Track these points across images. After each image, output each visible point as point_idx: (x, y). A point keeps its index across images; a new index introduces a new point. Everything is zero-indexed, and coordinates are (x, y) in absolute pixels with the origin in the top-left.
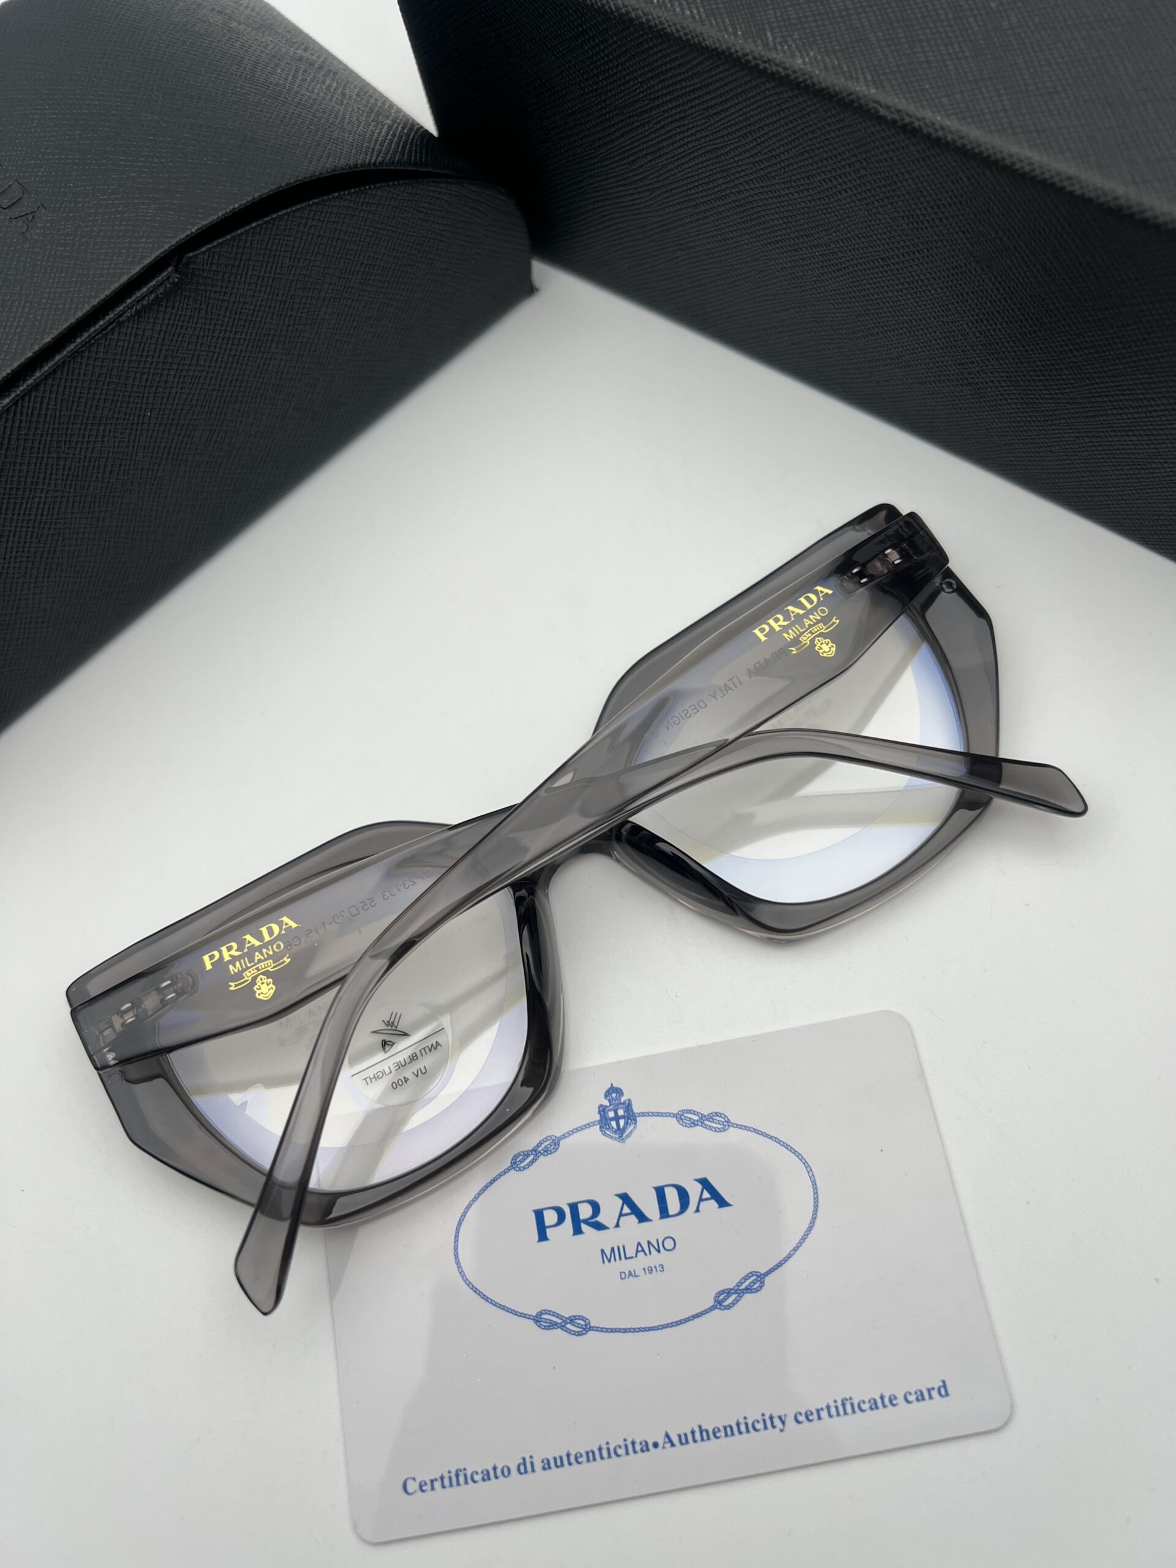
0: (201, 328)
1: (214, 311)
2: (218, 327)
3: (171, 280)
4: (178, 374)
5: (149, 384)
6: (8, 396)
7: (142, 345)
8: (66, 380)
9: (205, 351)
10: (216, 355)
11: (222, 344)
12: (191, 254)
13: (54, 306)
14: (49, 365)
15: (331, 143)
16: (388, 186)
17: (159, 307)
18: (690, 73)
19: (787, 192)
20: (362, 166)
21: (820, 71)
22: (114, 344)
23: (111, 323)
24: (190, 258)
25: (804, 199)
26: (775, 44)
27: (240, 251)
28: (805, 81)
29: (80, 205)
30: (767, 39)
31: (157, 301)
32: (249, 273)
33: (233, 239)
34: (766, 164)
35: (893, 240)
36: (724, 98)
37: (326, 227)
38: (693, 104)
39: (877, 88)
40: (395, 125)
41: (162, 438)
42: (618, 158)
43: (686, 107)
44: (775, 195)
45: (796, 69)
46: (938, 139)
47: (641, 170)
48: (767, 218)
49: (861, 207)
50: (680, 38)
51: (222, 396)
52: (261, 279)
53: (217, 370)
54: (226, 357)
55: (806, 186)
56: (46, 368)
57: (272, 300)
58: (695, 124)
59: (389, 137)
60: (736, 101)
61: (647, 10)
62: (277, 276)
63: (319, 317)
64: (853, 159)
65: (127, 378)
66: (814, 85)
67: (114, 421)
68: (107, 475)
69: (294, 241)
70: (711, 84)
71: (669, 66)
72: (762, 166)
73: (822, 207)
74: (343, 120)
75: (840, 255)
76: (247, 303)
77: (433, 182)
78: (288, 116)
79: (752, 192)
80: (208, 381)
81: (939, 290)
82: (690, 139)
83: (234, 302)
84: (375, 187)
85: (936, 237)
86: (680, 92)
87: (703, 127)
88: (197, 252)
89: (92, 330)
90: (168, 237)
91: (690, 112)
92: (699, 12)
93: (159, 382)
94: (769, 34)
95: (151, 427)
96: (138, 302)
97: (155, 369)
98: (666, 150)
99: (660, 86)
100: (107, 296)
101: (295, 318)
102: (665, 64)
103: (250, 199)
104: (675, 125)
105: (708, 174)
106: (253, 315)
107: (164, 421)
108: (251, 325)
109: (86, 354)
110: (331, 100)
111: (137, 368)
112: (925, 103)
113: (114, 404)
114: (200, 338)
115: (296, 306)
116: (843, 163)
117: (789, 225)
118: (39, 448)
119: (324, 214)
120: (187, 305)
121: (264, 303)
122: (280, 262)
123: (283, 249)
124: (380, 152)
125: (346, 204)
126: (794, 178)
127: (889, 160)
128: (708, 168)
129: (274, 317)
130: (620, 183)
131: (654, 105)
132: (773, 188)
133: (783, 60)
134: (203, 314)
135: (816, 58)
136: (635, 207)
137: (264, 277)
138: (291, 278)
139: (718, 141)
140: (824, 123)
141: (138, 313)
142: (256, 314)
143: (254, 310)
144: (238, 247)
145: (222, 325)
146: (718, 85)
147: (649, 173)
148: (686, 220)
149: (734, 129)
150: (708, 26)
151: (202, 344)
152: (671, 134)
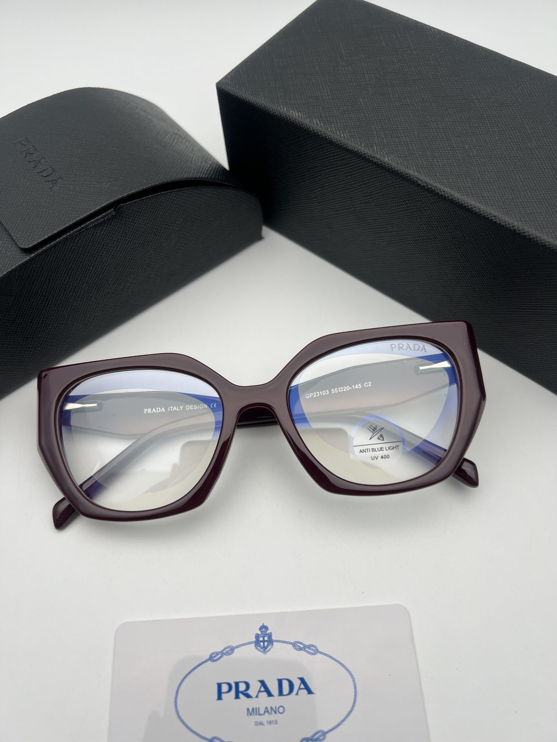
0: (120, 235)
1: (127, 229)
2: (128, 236)
3: (111, 214)
4: (107, 253)
5: (94, 256)
6: (34, 253)
7: (95, 239)
8: (60, 249)
9: (120, 245)
10: (125, 247)
11: (128, 243)
12: (122, 205)
13: (60, 219)
14: (54, 243)
15: (186, 168)
16: (208, 188)
17: (104, 224)
18: (341, 158)
19: (376, 209)
20: (199, 178)
21: (395, 164)
22: (83, 237)
23: (83, 228)
24: (121, 206)
25: (384, 213)
26: (377, 151)
27: (143, 206)
28: (388, 166)
29: (77, 179)
30: (374, 149)
31: (104, 222)
32: (145, 215)
33: (141, 200)
34: (369, 197)
35: (419, 233)
36: (354, 170)
37: (180, 201)
38: (341, 170)
39: (418, 173)
40: (213, 165)
41: (95, 279)
42: (306, 188)
43: (338, 171)
44: (371, 210)
45: (385, 161)
46: (442, 195)
47: (315, 194)
48: (367, 219)
49: (407, 218)
50: (338, 144)
51: (124, 265)
52: (149, 218)
53: (124, 253)
54: (129, 248)
55: (385, 208)
56: (52, 244)
57: (152, 227)
58: (340, 178)
59: (210, 168)
60: (359, 171)
61: (325, 132)
62: (156, 218)
63: (171, 237)
64: (405, 199)
65: (85, 252)
66: (392, 168)
67: (76, 270)
68: (68, 293)
69: (166, 205)
70: (349, 163)
71: (332, 155)
72: (367, 198)
73: (390, 217)
74: (192, 160)
75: (396, 237)
76: (142, 227)
77: (227, 188)
78: (170, 155)
79: (361, 208)
80: (119, 258)
81: (437, 255)
82: (337, 184)
83: (136, 226)
84: (202, 187)
85: (437, 234)
86: (336, 165)
87: (343, 180)
88: (125, 204)
89: (75, 230)
90: (114, 197)
91: (339, 173)
92: (347, 135)
93: (99, 255)
95: (91, 274)
96: (96, 221)
97: (98, 250)
98: (327, 187)
99: (327, 162)
100: (84, 217)
101: (161, 236)
103: (150, 185)
104: (331, 178)
105: (343, 198)
106: (143, 233)
107: (97, 273)
108: (142, 237)
109: (70, 240)
110: (187, 151)
111: (90, 248)
112: (437, 181)
113: (77, 262)
114: (120, 239)
115: (162, 231)
116: (401, 200)
117: (376, 223)
119: (180, 195)
120: (117, 225)
121: (149, 228)
122: (158, 212)
123: (161, 207)
124: (206, 174)
125: (190, 192)
126: (380, 204)
127: (421, 201)
128: (344, 196)
129: (152, 235)
130: (305, 198)
131: (324, 169)
132: (371, 207)
133: (380, 158)
134: (123, 229)
135: (393, 158)
136: (310, 209)
137: (151, 218)
138: (162, 219)
139: (349, 186)
140: (395, 184)
141: (95, 226)
143: (144, 231)
144: (142, 204)
145: (129, 235)
146: (352, 164)
147: (318, 195)
148: (332, 216)
149: (357, 182)
150: (350, 141)
151: (119, 242)
152: (329, 181)
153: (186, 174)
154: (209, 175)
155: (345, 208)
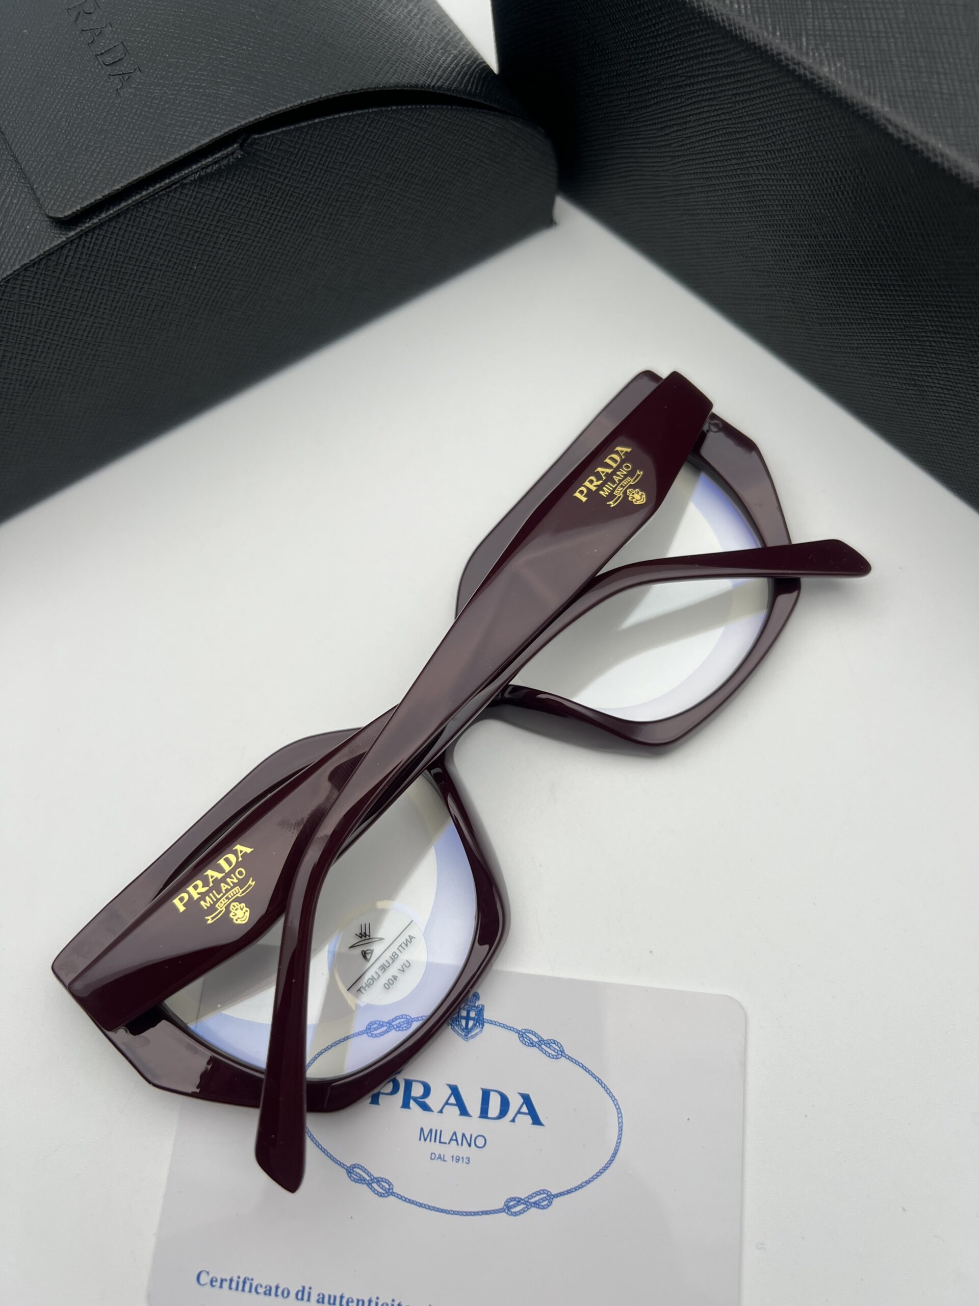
0: (254, 202)
1: (268, 189)
2: (269, 204)
3: (235, 156)
4: (227, 238)
5: (199, 242)
6: (74, 230)
7: (200, 207)
8: (128, 225)
9: (254, 222)
10: (263, 228)
11: (270, 219)
12: (256, 136)
13: (129, 159)
14: (115, 210)
15: (399, 62)
16: (442, 108)
17: (220, 177)
18: (727, 60)
19: (791, 182)
20: (422, 86)
21: (843, 81)
22: (175, 201)
23: (175, 183)
24: (255, 139)
25: (805, 192)
26: (807, 49)
27: (300, 141)
28: (827, 88)
29: (170, 74)
30: (801, 44)
31: (219, 172)
32: (305, 162)
33: (296, 129)
34: (777, 155)
35: (876, 244)
36: (752, 89)
37: (380, 134)
38: (724, 88)
39: (890, 107)
40: (460, 56)
41: (204, 290)
42: (649, 123)
43: (717, 90)
44: (780, 183)
45: (822, 75)
46: (936, 164)
47: (666, 137)
48: (768, 202)
50: (724, 27)
51: (262, 264)
52: (314, 169)
53: (261, 240)
54: (272, 230)
55: (809, 182)
56: (112, 212)
57: (321, 189)
58: (722, 106)
59: (452, 66)
60: (762, 93)
62: (329, 169)
63: (360, 212)
64: (855, 166)
65: (182, 233)
66: (834, 93)
67: (164, 268)
68: (149, 313)
69: (349, 142)
70: (743, 74)
71: (709, 50)
72: (773, 156)
74: (415, 43)
75: (826, 248)
76: (298, 187)
77: (483, 112)
78: (368, 31)
79: (759, 177)
80: (252, 249)
82: (715, 119)
83: (287, 185)
84: (430, 108)
85: (914, 250)
86: (714, 76)
87: (728, 110)
88: (263, 135)
89: (158, 186)
90: (239, 118)
91: (720, 95)
92: (746, 7)
93: (209, 241)
94: (804, 39)
95: (196, 279)
96: (202, 169)
97: (208, 230)
98: (691, 125)
99: (698, 67)
100: (176, 159)
101: (339, 208)
102: (706, 48)
103: (317, 97)
104: (704, 104)
105: (724, 153)
106: (302, 199)
107: (208, 276)
108: (299, 208)
109: (149, 206)
110: (409, 23)
111: (192, 226)
112: (931, 130)
113: (166, 253)
114: (252, 211)
115: (341, 198)
117: (787, 213)
118: (94, 279)
119: (380, 123)
120: (246, 180)
121: (313, 190)
122: (334, 157)
123: (339, 147)
124: (440, 77)
125: (402, 117)
126: (799, 172)
128: (725, 148)
130: (645, 145)
131: (688, 82)
132: (779, 177)
133: (812, 65)
134: (257, 190)
135: (841, 69)
136: (655, 169)
137: (317, 168)
138: (341, 173)
139: (739, 125)
140: (836, 128)
141: (200, 178)
142: (304, 198)
143: (303, 195)
144: (299, 138)
145: (273, 203)
146: (749, 76)
147: (673, 141)
148: (697, 190)
149: (755, 117)
150: (751, 21)
151: (252, 216)
152: (699, 111)
153: (395, 76)
154: (447, 80)
155: (725, 174)
